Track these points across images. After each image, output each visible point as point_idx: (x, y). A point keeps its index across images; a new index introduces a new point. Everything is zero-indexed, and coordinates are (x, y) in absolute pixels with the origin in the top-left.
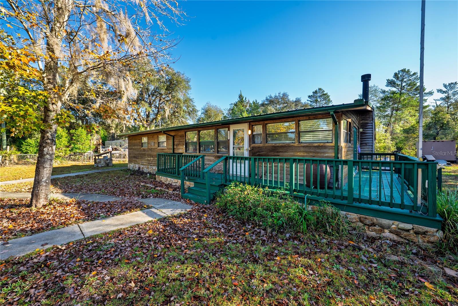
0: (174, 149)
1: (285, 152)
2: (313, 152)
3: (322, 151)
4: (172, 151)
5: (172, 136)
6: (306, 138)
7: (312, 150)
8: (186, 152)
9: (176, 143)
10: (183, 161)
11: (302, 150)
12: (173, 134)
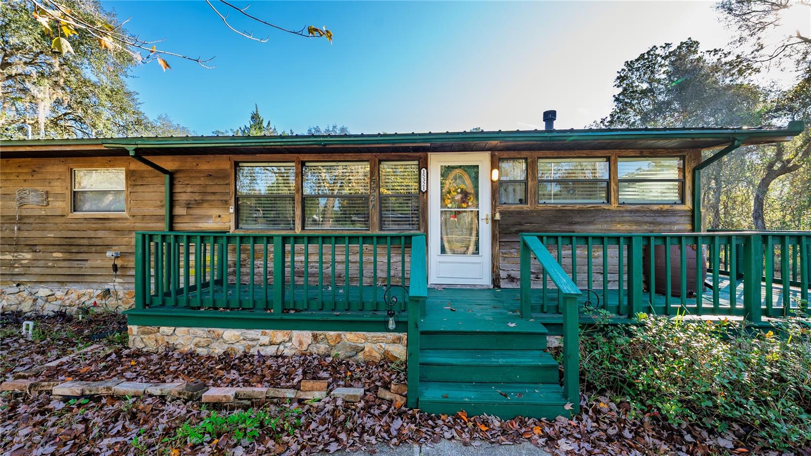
0: (172, 217)
1: (589, 223)
2: (650, 223)
3: (667, 220)
4: (163, 226)
5: (165, 171)
6: (629, 194)
7: (647, 219)
8: (237, 227)
9: (182, 198)
10: (208, 258)
11: (626, 219)
12: (168, 163)
